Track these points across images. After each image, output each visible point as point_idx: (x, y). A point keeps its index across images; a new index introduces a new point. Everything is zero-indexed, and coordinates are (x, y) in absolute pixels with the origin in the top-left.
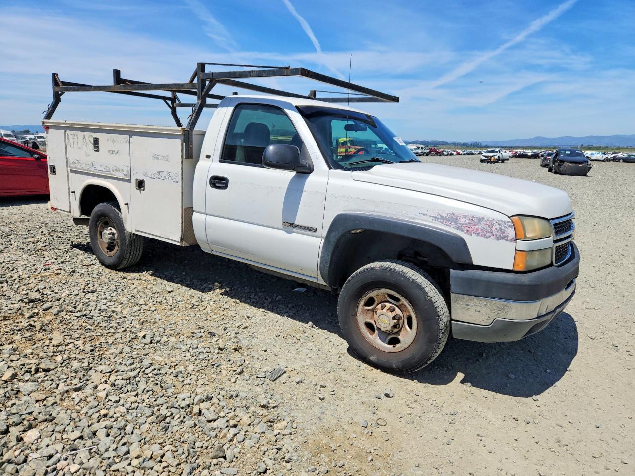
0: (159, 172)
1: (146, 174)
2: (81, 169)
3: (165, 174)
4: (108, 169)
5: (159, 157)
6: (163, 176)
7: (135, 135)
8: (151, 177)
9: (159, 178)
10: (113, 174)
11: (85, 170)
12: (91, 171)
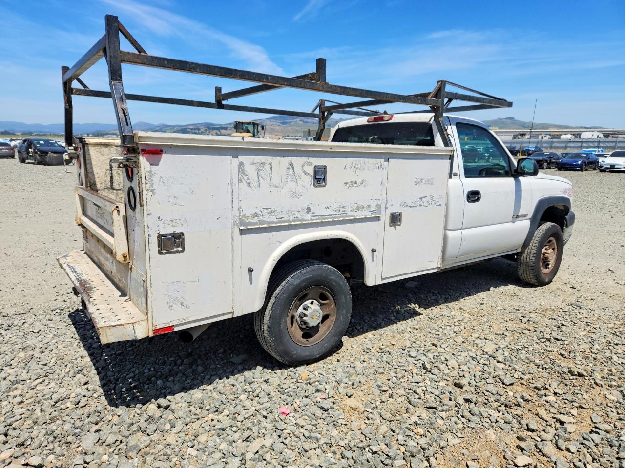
0: (421, 199)
1: (404, 204)
2: (278, 222)
3: (428, 199)
4: (342, 209)
5: (423, 181)
6: (425, 201)
7: (392, 158)
8: (411, 207)
9: (421, 205)
10: (354, 216)
11: (289, 221)
12: (303, 220)
